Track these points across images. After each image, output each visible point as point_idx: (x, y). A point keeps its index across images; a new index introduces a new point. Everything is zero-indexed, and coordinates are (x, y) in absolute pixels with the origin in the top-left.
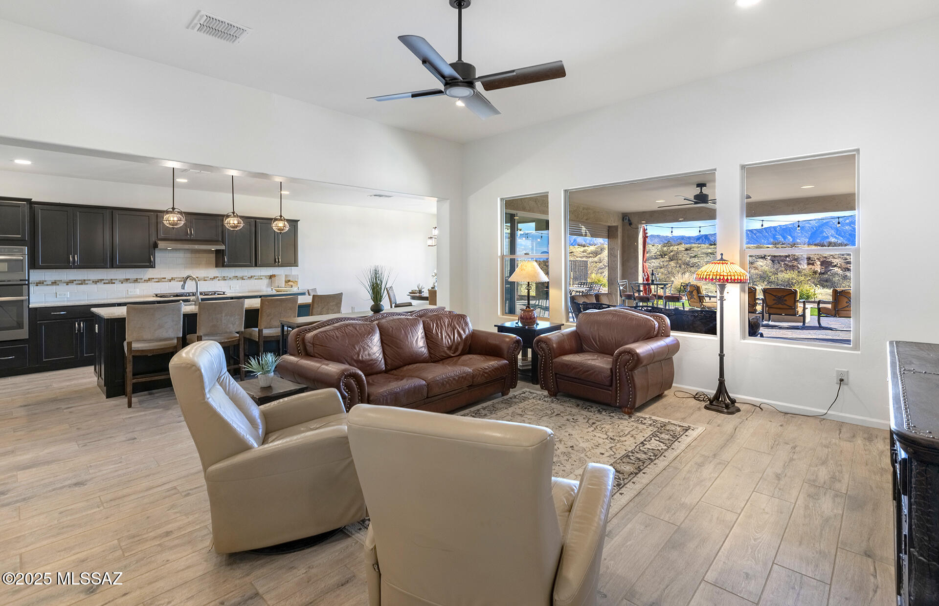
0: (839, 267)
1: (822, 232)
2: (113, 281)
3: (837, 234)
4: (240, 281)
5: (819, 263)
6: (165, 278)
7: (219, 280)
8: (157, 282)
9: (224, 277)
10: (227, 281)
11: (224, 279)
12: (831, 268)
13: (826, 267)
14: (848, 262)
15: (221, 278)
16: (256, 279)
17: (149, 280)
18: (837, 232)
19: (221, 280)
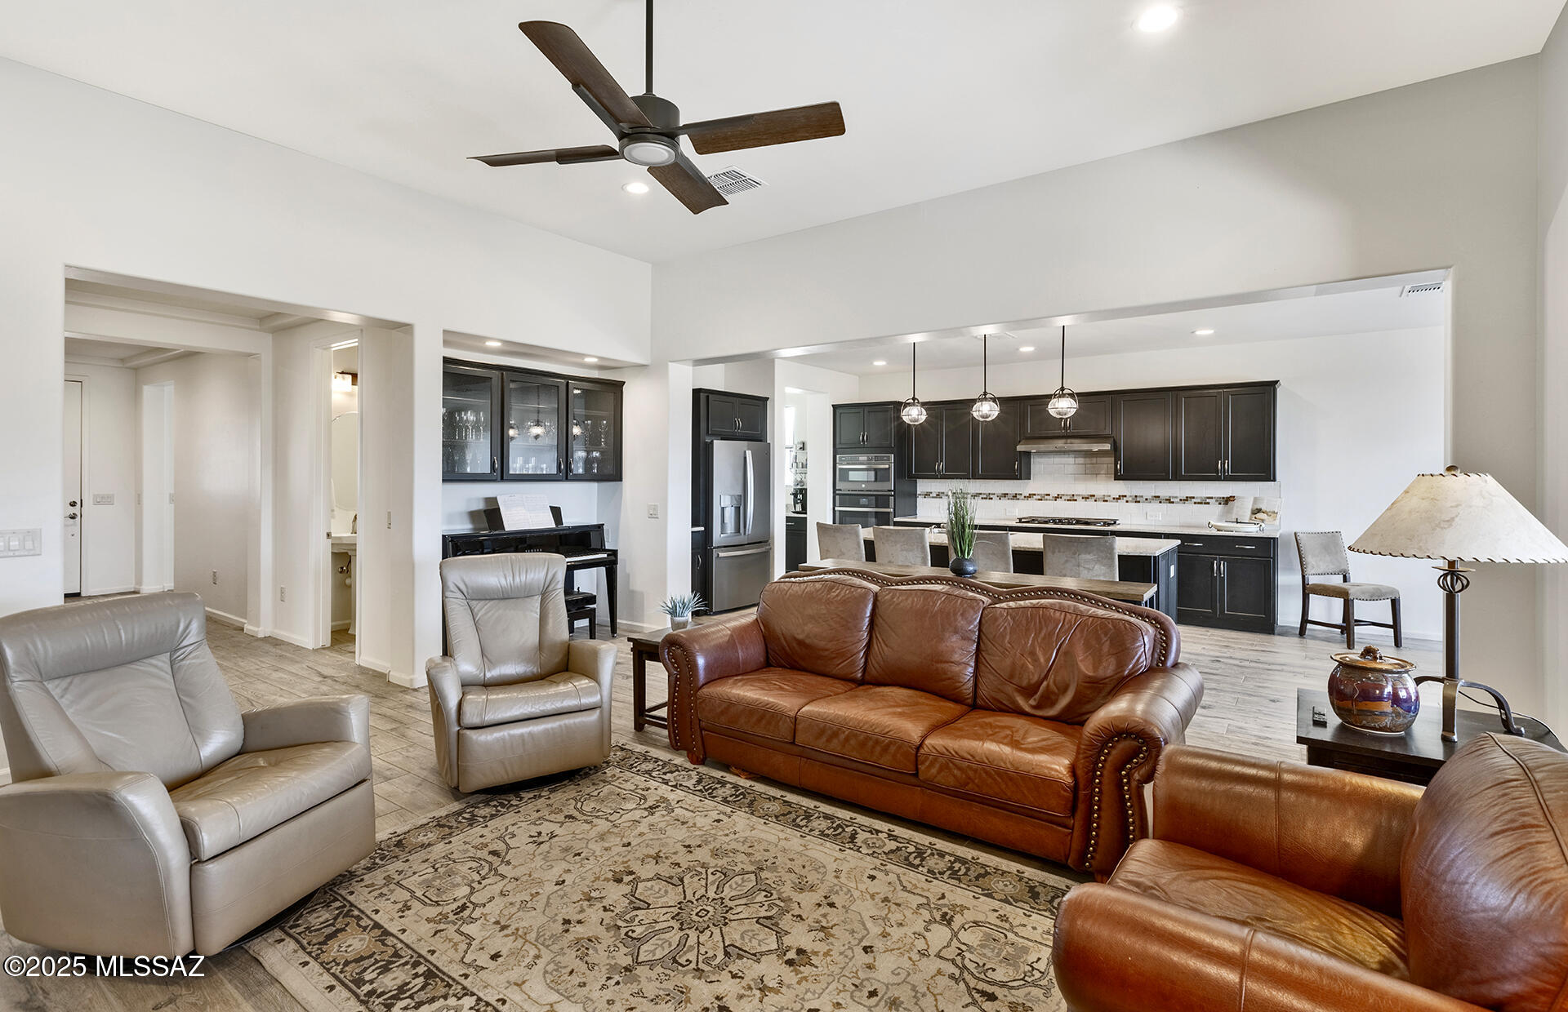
2: (991, 496)
4: (1165, 506)
6: (1049, 495)
7: (1127, 502)
8: (1039, 500)
9: (1136, 496)
10: (1141, 504)
11: (1136, 499)
15: (1130, 499)
16: (1195, 503)
17: (1030, 496)
19: (1131, 502)
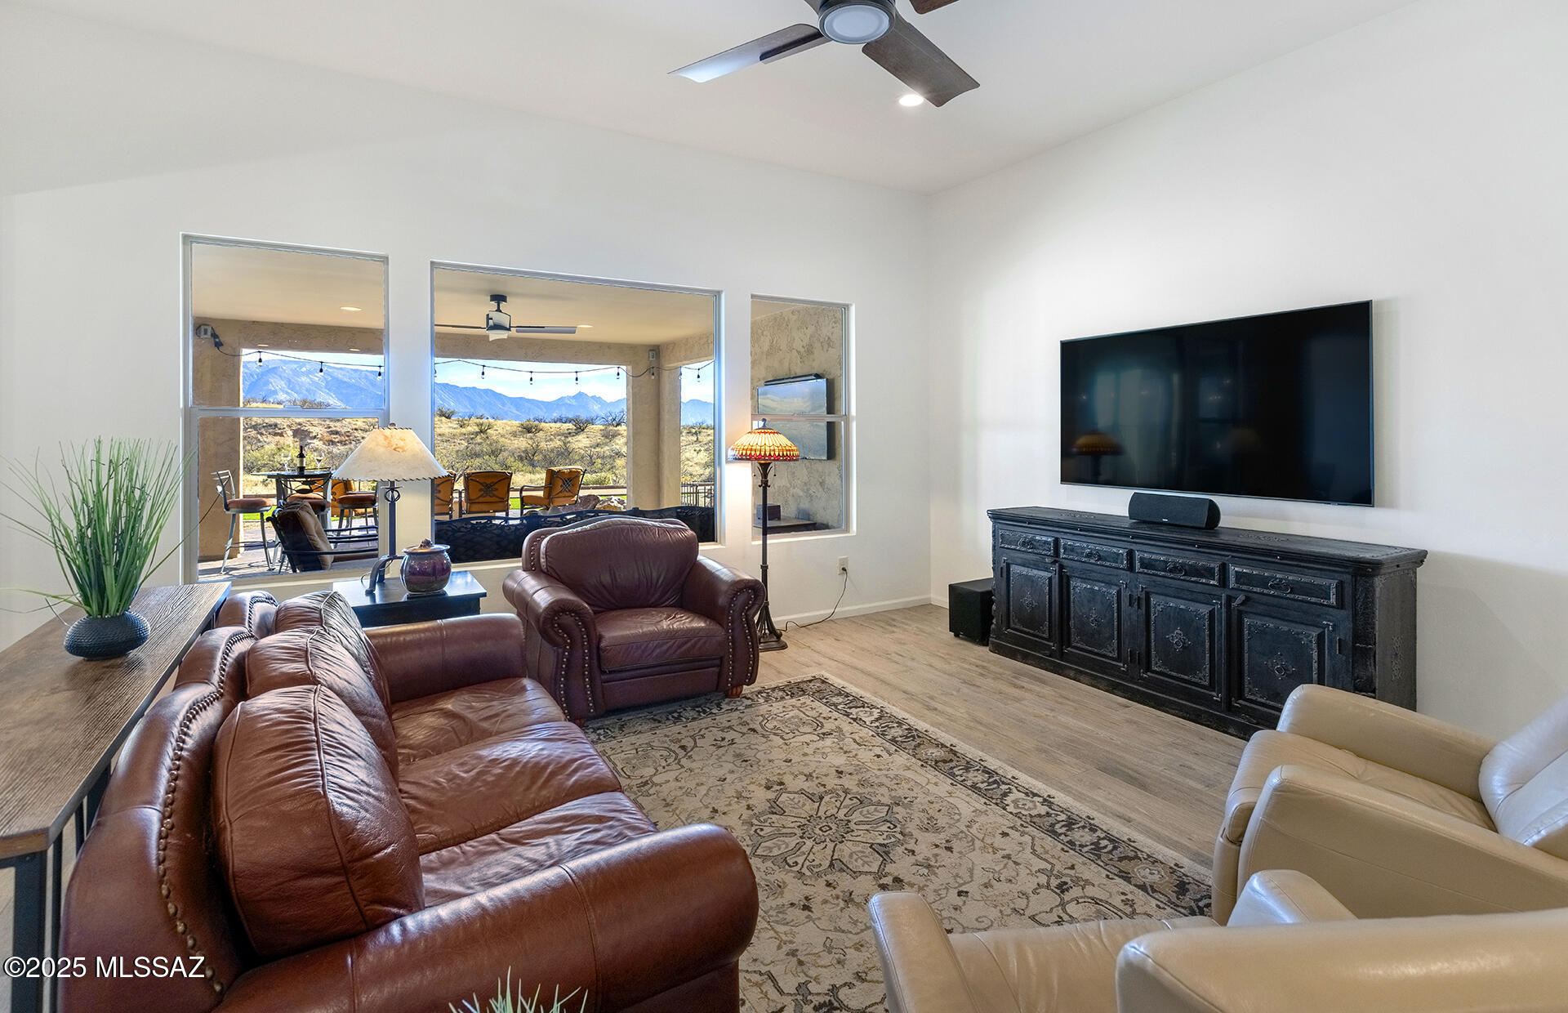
0: (321, 440)
1: (267, 383)
3: (289, 388)
5: (290, 433)
12: (309, 441)
13: (301, 440)
14: (331, 431)
18: (290, 384)
